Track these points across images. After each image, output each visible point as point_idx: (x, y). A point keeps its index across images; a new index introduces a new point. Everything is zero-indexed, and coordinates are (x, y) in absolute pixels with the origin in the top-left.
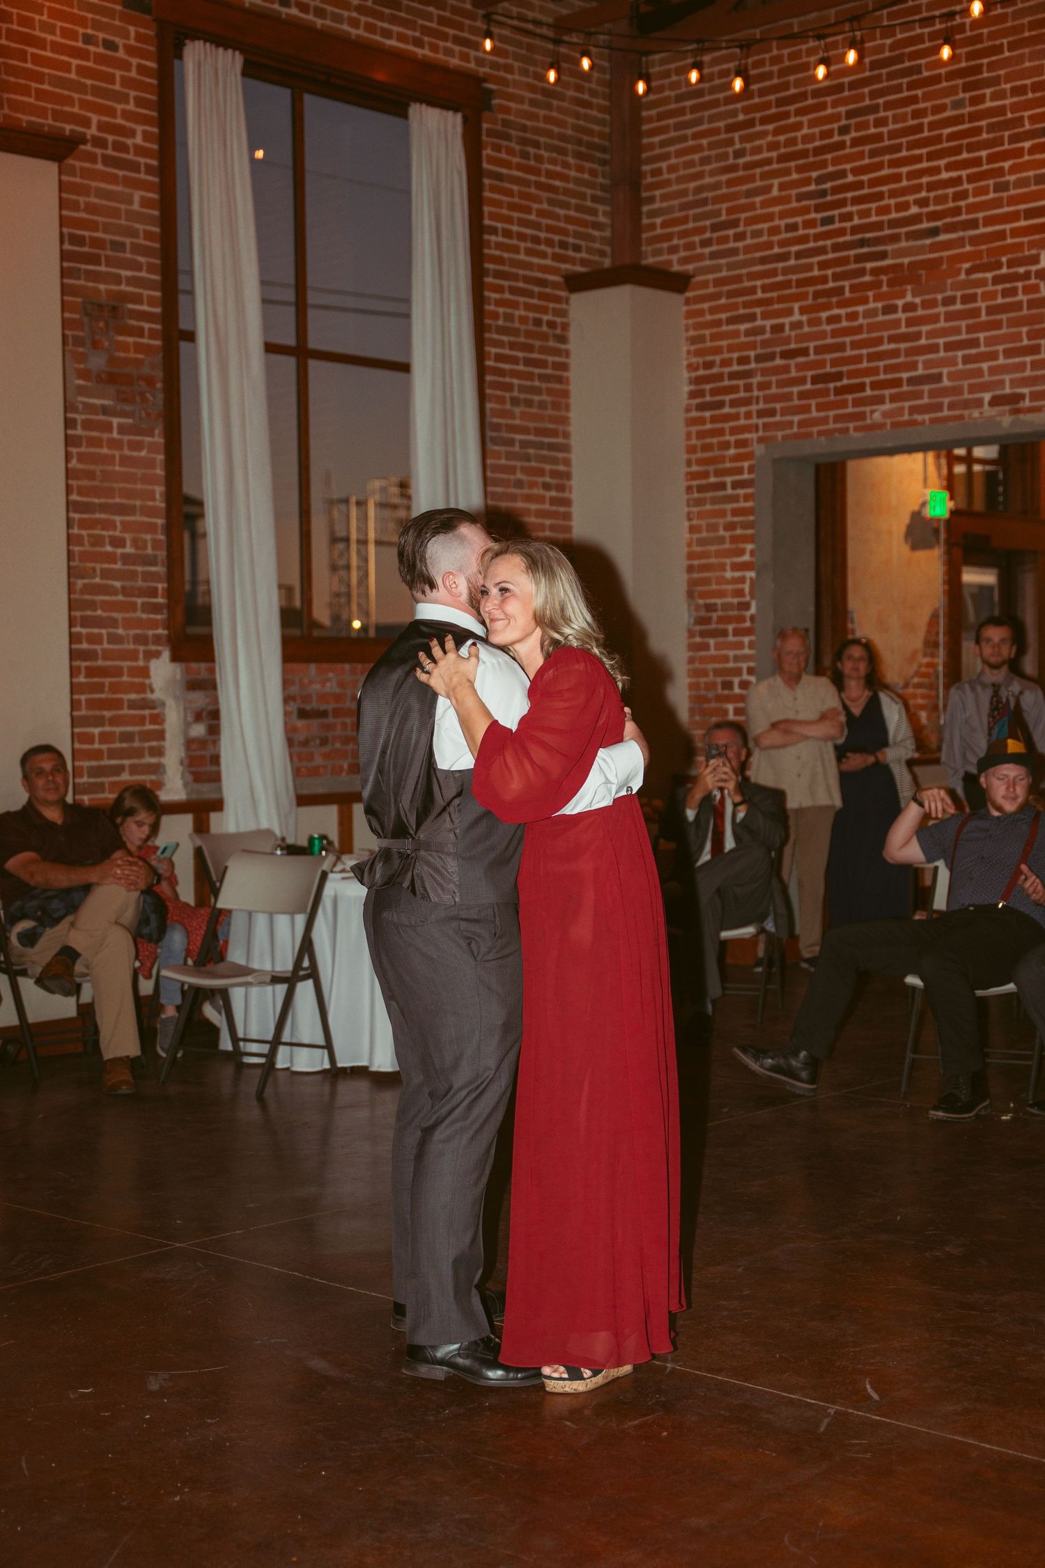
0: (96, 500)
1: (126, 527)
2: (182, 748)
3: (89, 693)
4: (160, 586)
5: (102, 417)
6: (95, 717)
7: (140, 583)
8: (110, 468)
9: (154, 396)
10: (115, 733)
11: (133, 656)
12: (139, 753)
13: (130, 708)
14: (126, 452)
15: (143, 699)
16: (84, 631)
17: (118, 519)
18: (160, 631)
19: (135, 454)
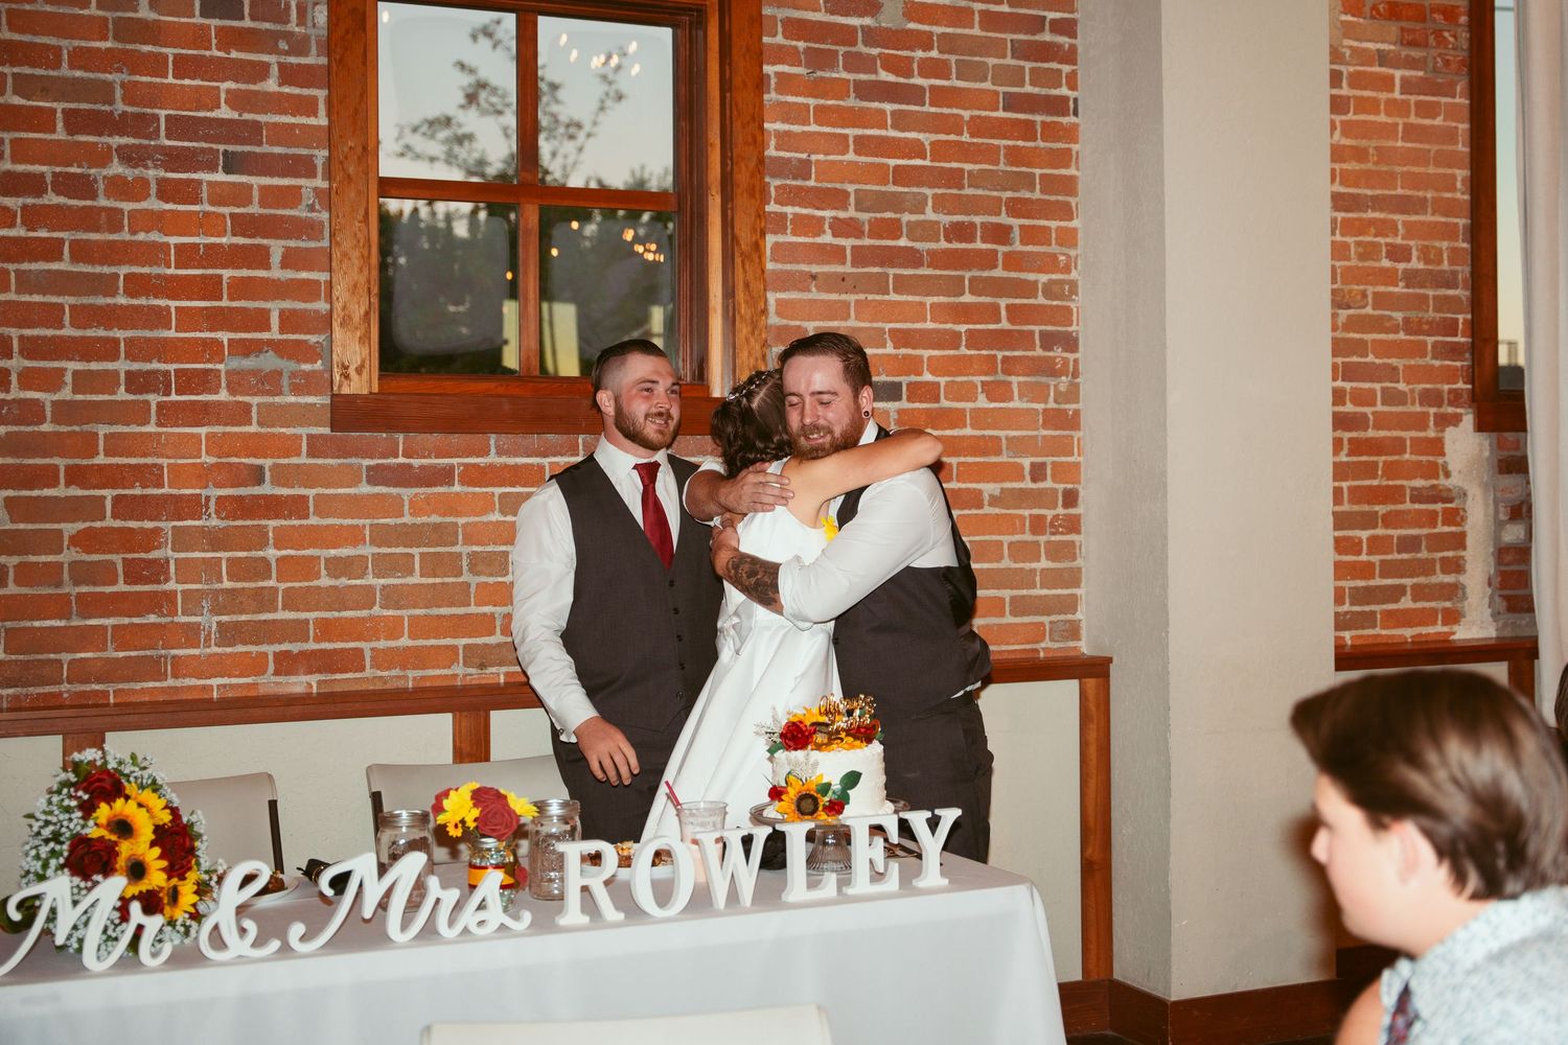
0: (1369, 192)
1: (1412, 230)
2: (1492, 561)
3: (1353, 480)
4: (1461, 317)
5: (1377, 69)
6: (1362, 514)
7: (1431, 314)
8: (1390, 143)
9: (1455, 36)
10: (1393, 536)
11: (1420, 422)
12: (1426, 568)
13: (1413, 501)
14: (1413, 119)
15: (1434, 487)
16: (1348, 386)
17: (1399, 218)
18: (1460, 385)
19: (1427, 122)
